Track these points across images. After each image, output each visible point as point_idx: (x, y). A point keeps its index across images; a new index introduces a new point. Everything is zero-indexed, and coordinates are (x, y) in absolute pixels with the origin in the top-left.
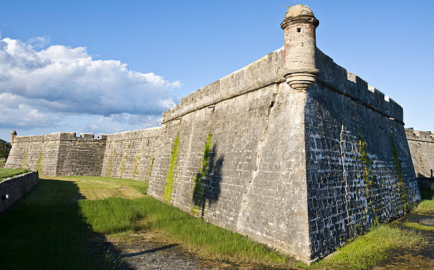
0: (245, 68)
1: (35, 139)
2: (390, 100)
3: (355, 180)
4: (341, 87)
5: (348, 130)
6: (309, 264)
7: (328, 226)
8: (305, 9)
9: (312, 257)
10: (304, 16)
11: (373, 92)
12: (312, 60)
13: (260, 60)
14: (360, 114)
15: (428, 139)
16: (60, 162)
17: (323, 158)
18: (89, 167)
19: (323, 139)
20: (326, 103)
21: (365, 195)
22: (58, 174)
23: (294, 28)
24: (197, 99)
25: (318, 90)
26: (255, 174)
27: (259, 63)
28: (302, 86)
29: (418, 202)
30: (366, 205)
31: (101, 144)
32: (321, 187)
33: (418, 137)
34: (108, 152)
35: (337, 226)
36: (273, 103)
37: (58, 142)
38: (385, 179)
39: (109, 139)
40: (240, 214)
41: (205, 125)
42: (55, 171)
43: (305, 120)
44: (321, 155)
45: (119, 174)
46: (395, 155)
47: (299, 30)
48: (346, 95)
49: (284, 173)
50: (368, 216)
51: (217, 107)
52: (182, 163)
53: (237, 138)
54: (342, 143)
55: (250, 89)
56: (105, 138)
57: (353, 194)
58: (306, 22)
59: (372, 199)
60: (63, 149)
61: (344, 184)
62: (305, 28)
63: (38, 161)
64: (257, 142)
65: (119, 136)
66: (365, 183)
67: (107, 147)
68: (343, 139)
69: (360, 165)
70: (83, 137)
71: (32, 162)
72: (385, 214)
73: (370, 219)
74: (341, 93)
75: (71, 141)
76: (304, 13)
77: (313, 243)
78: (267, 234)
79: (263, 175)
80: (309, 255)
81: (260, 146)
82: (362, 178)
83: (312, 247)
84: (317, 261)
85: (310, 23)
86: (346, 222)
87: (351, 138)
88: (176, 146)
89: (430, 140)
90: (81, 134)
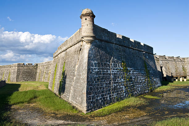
0: (74, 35)
1: (7, 66)
2: (144, 44)
3: (118, 79)
4: (113, 41)
5: (115, 58)
6: (85, 113)
7: (98, 98)
8: (88, 11)
9: (87, 111)
10: (88, 13)
11: (133, 42)
12: (92, 31)
13: (77, 32)
14: (125, 51)
15: (172, 60)
16: (18, 76)
17: (98, 71)
18: (30, 77)
19: (98, 63)
20: (102, 48)
21: (124, 85)
22: (17, 81)
23: (84, 18)
24: (62, 48)
25: (98, 43)
26: (75, 78)
27: (77, 33)
28: (89, 42)
29: (159, 86)
30: (124, 89)
31: (35, 67)
32: (96, 82)
33: (167, 59)
34: (38, 71)
35: (104, 98)
36: (81, 49)
37: (17, 67)
38: (138, 78)
39: (39, 65)
40: (70, 95)
41: (64, 58)
42: (15, 80)
43: (88, 56)
44: (97, 69)
45: (43, 80)
46: (146, 68)
47: (86, 19)
48: (116, 44)
49: (82, 77)
50: (125, 94)
51: (67, 51)
52: (57, 74)
53: (71, 64)
54: (111, 64)
55: (75, 43)
56: (37, 65)
57: (116, 85)
58: (89, 16)
59: (128, 86)
60: (19, 70)
61: (111, 81)
62: (88, 18)
63: (9, 76)
64: (76, 65)
65: (42, 64)
66: (124, 80)
67: (38, 69)
68: (112, 62)
69: (122, 73)
70: (27, 65)
71: (6, 76)
72: (136, 92)
73: (126, 95)
74: (113, 44)
75: (22, 67)
76: (88, 12)
77: (88, 105)
78: (76, 102)
79: (77, 79)
80: (86, 110)
81: (77, 67)
82: (122, 78)
83: (88, 107)
84: (90, 112)
85: (90, 16)
86: (110, 96)
87: (117, 62)
88: (56, 67)
89: (173, 60)
90: (27, 63)
